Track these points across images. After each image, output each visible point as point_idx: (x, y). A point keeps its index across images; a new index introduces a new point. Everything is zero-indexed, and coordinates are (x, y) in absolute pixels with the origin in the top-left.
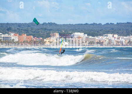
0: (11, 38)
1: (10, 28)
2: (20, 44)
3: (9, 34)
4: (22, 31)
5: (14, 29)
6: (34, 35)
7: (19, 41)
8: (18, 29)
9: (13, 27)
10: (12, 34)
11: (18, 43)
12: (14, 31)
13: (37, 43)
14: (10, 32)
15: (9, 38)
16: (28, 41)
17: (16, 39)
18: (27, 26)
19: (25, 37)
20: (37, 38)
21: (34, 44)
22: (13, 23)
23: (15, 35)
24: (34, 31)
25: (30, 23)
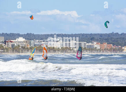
0: (94, 46)
1: (93, 38)
2: (102, 51)
3: (92, 43)
4: (104, 40)
5: (96, 39)
6: (114, 43)
7: (101, 48)
8: (100, 38)
9: (96, 37)
10: (95, 43)
11: (100, 50)
12: (97, 40)
13: (116, 50)
14: (93, 41)
15: (92, 46)
16: (109, 49)
17: (99, 47)
18: (108, 36)
19: (105, 45)
20: (116, 46)
21: (114, 51)
22: (95, 34)
23: (97, 44)
24: (114, 40)
25: (110, 34)
